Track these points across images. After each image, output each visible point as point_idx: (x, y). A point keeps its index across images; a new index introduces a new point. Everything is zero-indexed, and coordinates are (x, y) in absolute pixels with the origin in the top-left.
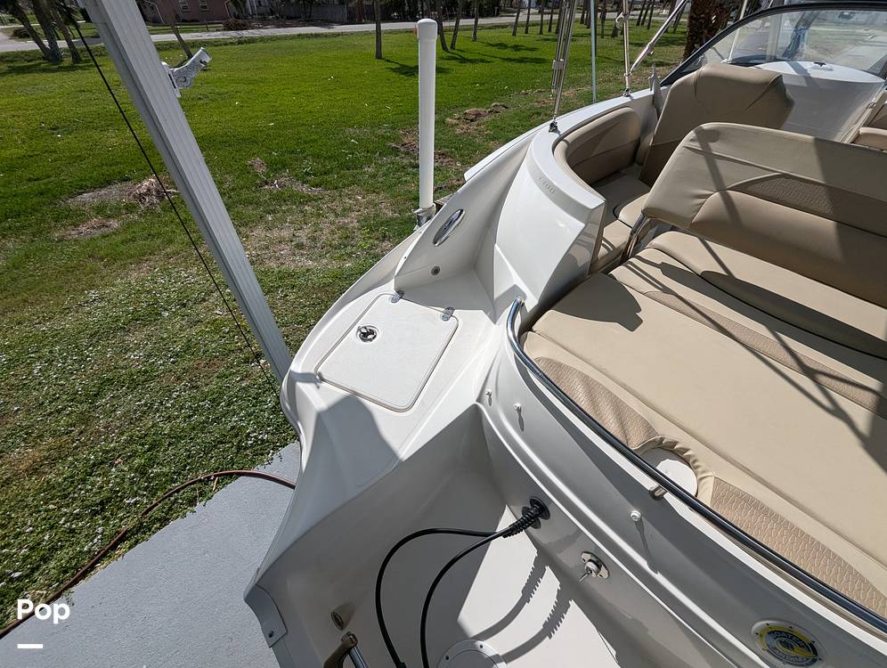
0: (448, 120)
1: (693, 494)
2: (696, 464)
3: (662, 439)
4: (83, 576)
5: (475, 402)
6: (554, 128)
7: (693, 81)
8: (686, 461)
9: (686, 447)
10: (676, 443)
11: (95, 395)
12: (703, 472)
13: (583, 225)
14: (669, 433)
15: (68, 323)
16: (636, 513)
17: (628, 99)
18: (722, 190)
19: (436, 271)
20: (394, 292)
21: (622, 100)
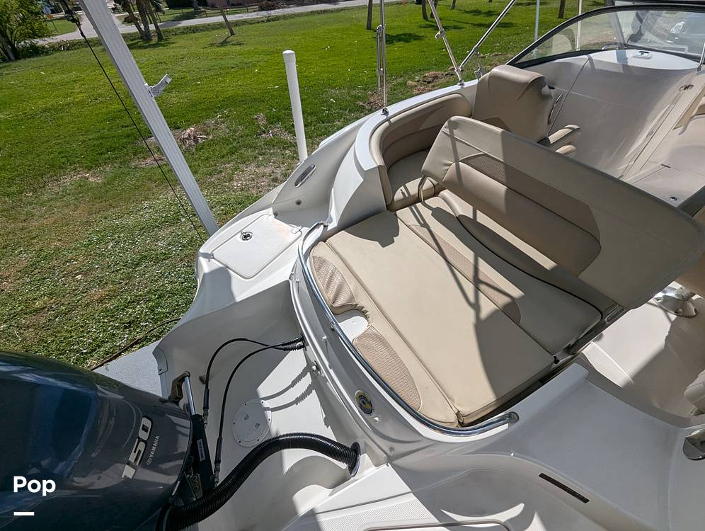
0: (410, 82)
2: (368, 319)
3: (357, 305)
4: (115, 357)
5: (287, 279)
6: (386, 113)
8: (366, 317)
9: (367, 310)
10: (363, 307)
11: (137, 264)
12: (369, 323)
13: (362, 180)
14: (363, 301)
15: (130, 221)
16: (325, 338)
17: (460, 88)
18: (457, 161)
19: (299, 203)
20: (272, 213)
21: (457, 87)
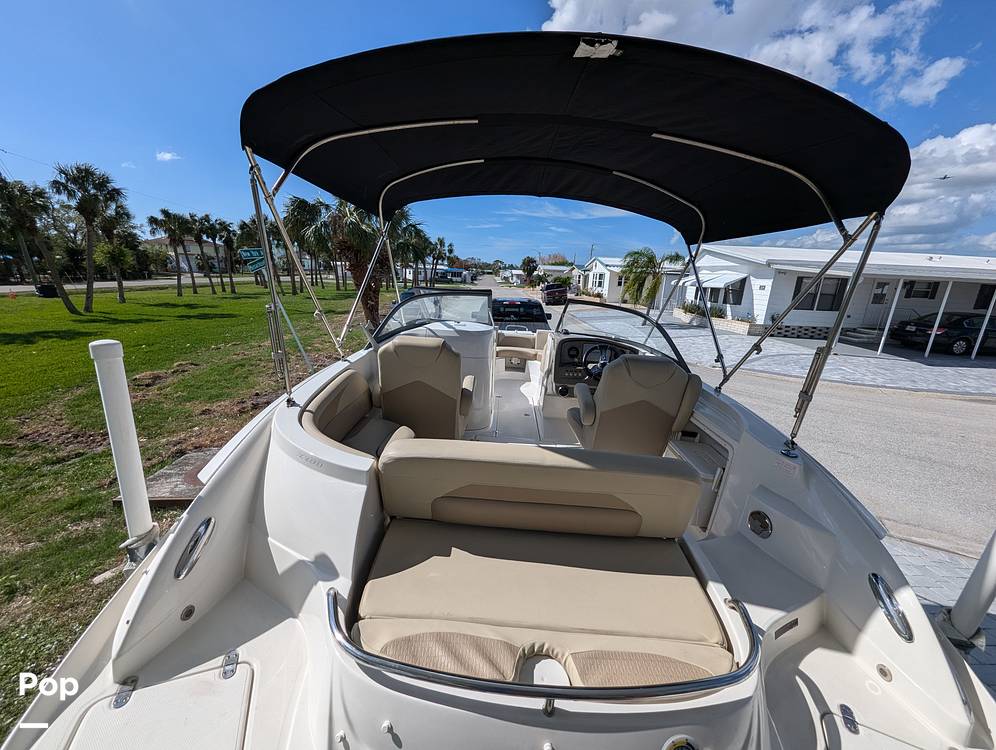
1: (569, 685)
2: (555, 653)
3: (523, 650)
6: (291, 403)
7: (392, 348)
8: (548, 656)
9: (541, 642)
10: (533, 646)
12: (563, 655)
13: (365, 487)
14: (525, 639)
16: (547, 746)
17: (347, 364)
19: (189, 613)
20: (116, 688)
